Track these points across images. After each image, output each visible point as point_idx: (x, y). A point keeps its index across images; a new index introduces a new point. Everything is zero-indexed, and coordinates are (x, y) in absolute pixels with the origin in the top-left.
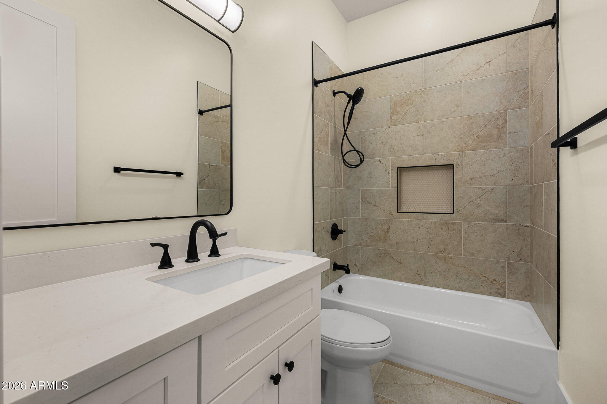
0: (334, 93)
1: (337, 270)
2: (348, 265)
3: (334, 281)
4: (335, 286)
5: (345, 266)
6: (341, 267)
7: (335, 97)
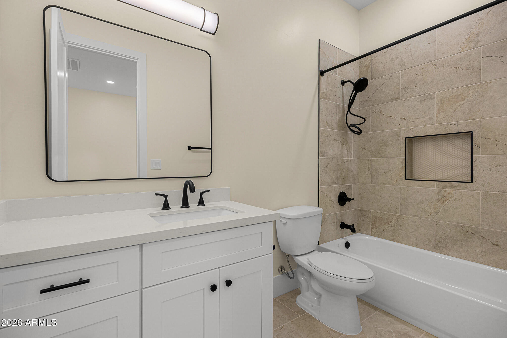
0: (343, 83)
1: (344, 228)
2: (353, 225)
3: (341, 238)
4: (342, 242)
5: (351, 226)
6: (348, 227)
7: (344, 86)
